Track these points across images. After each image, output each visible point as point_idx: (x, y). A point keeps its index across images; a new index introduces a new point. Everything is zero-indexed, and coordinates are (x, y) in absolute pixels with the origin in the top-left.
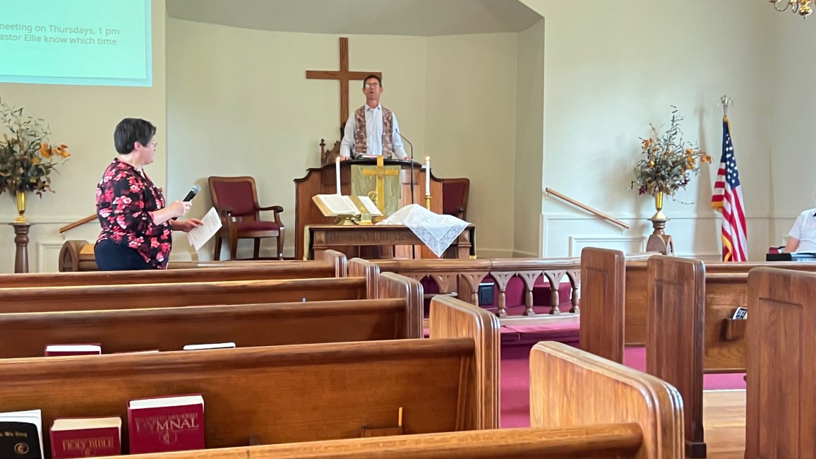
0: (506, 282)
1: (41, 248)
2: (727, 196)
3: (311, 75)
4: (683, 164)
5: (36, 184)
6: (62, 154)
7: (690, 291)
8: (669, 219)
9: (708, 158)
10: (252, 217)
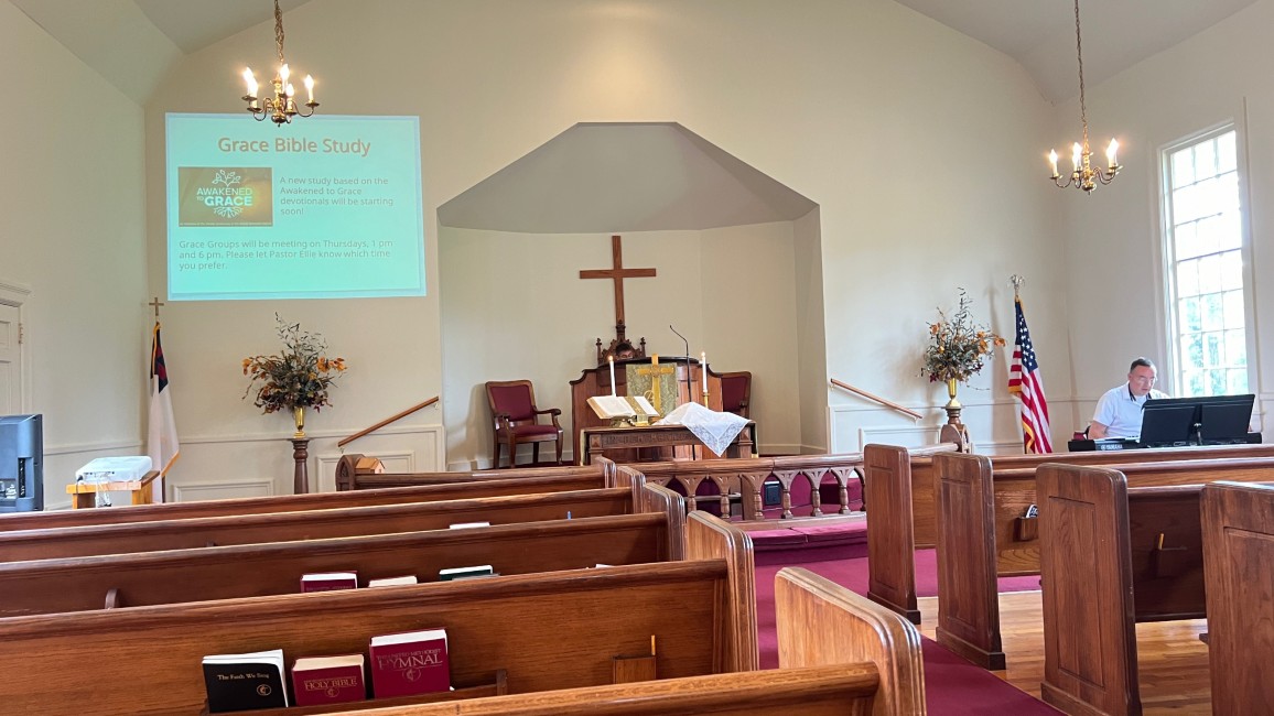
0: (791, 481)
1: (320, 462)
2: (1025, 379)
3: (584, 275)
4: (976, 347)
5: (313, 399)
6: (338, 367)
7: (977, 489)
8: (964, 407)
9: (1002, 341)
10: (530, 421)
